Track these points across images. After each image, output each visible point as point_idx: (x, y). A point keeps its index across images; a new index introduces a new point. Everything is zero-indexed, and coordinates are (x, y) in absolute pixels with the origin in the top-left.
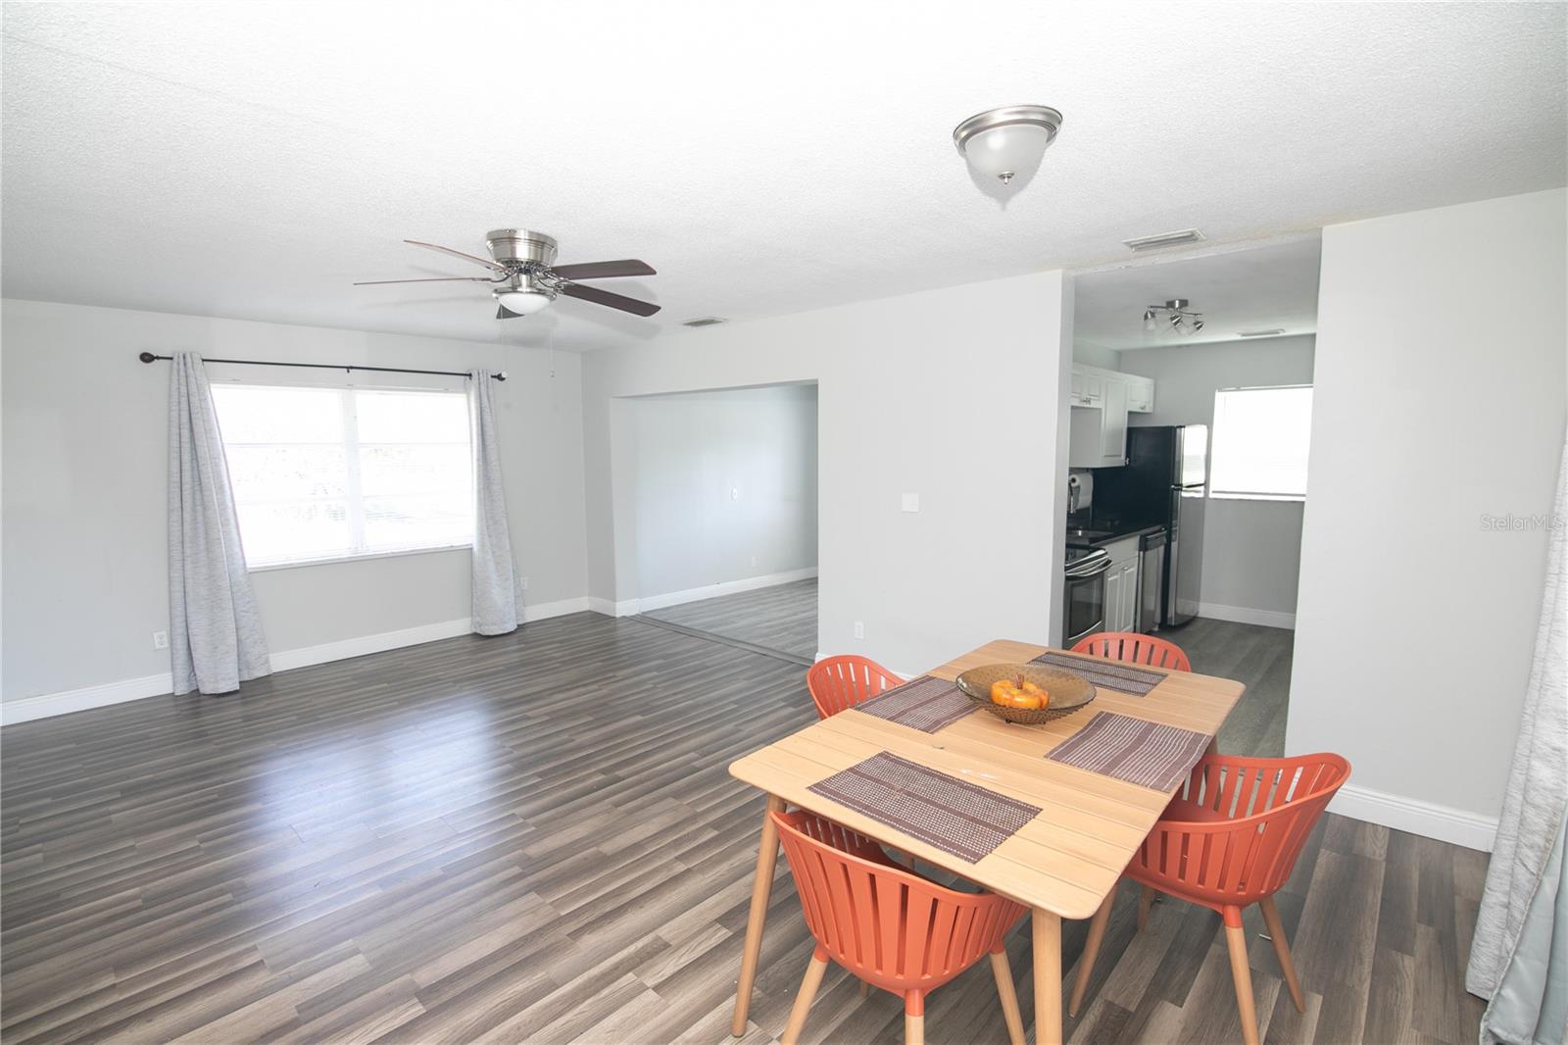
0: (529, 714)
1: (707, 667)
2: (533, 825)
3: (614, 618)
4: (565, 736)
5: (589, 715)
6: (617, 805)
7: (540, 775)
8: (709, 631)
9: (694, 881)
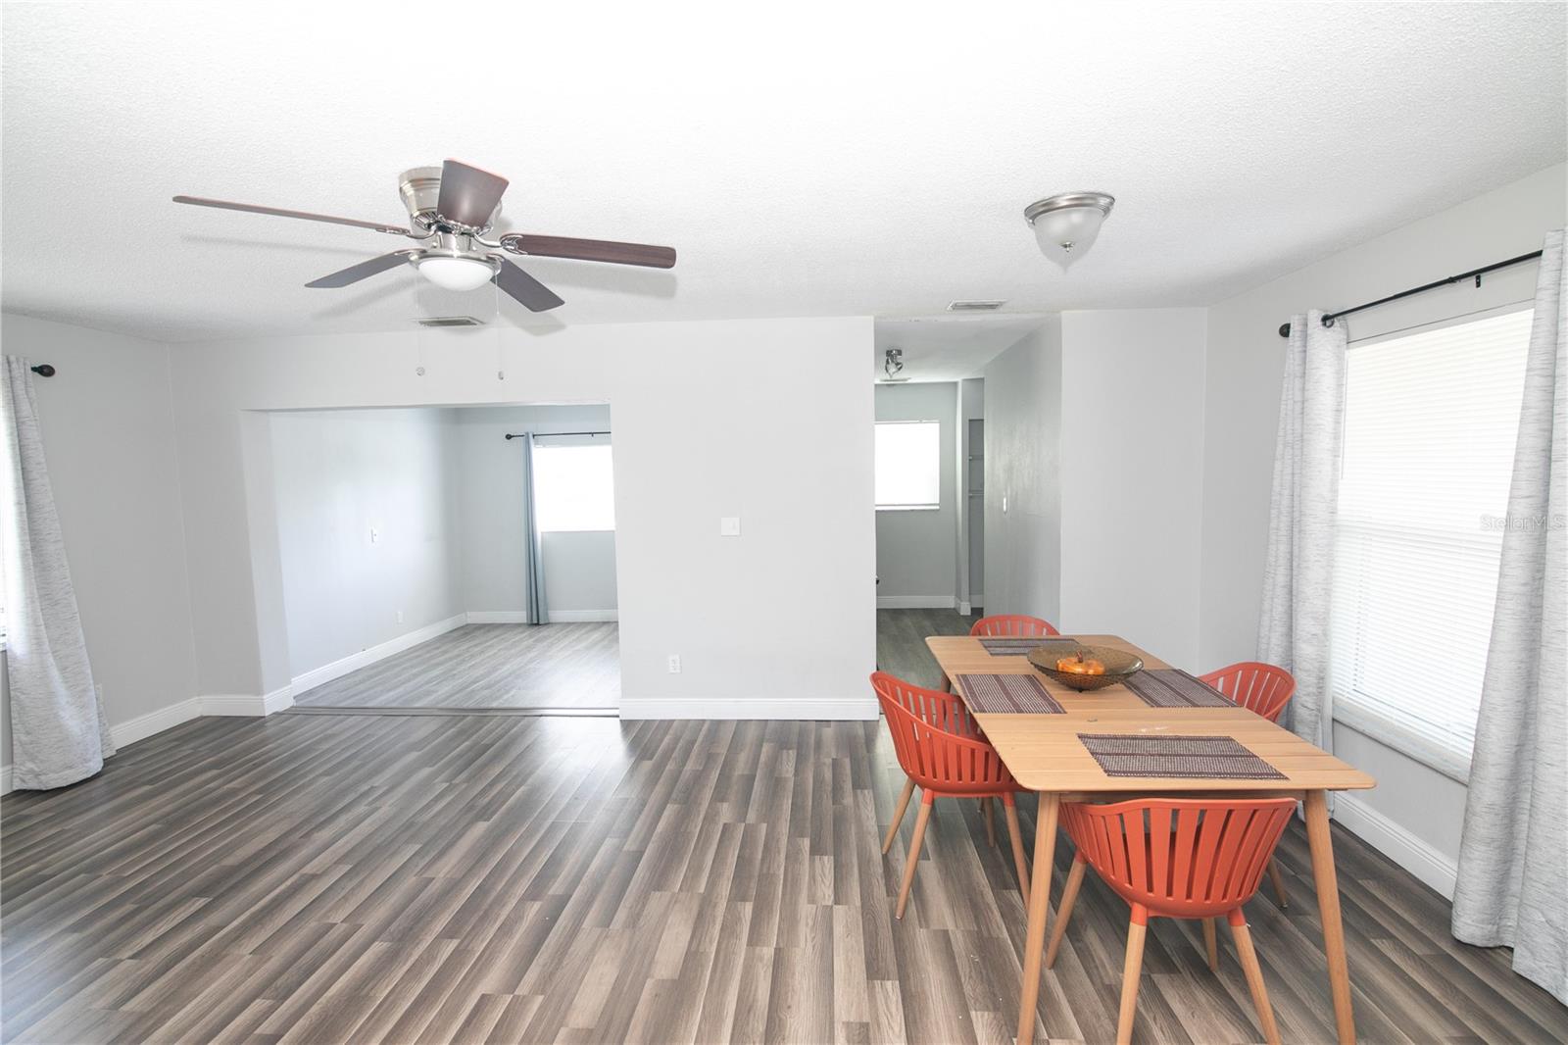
0: (308, 869)
1: (488, 747)
2: (535, 992)
3: (264, 717)
4: (410, 881)
5: (407, 842)
6: (606, 921)
7: (449, 933)
8: (417, 705)
9: (798, 957)
